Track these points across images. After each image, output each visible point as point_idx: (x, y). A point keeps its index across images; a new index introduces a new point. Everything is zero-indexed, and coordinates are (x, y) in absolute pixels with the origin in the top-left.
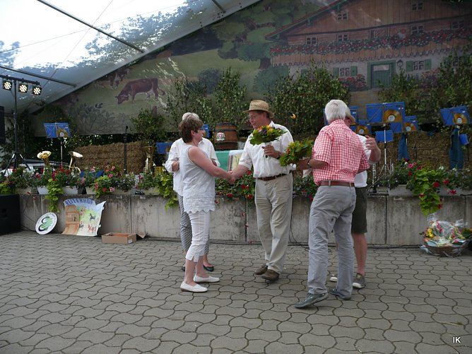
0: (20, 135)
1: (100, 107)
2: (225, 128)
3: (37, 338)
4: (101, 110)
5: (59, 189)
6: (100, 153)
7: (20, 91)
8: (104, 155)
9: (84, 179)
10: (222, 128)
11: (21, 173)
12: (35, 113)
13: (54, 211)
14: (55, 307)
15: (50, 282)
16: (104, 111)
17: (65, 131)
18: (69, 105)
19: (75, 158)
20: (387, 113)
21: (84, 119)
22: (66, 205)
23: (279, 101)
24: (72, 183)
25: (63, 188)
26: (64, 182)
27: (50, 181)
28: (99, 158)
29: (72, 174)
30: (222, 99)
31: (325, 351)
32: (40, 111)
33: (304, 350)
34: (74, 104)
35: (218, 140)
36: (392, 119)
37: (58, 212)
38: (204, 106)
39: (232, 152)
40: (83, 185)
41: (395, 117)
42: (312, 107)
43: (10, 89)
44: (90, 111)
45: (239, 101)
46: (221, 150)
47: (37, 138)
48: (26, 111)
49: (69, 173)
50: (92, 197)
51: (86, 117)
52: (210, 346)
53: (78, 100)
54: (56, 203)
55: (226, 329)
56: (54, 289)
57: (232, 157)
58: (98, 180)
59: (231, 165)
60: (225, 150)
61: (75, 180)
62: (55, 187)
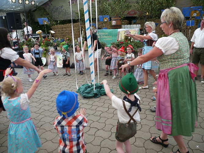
0: (29, 21)
1: (62, 7)
2: (116, 19)
3: (41, 117)
4: (62, 8)
5: (46, 48)
6: (62, 28)
7: (26, 3)
8: (64, 29)
9: (56, 44)
10: (115, 19)
11: (30, 41)
12: (34, 11)
13: (45, 57)
14: (46, 103)
15: (44, 91)
16: (63, 9)
17: (47, 21)
18: (48, 7)
19: (51, 34)
20: (193, 12)
21: (55, 13)
22: (49, 54)
23: (142, 3)
24: (51, 45)
25: (48, 47)
26: (48, 45)
27: (42, 44)
28: (62, 31)
29: (51, 41)
30: (115, 2)
31: (150, 128)
32: (36, 10)
33: (142, 126)
34: (50, 6)
35: (113, 24)
36: (195, 15)
37: (46, 57)
38: (107, 6)
39: (119, 30)
40: (55, 46)
41: (197, 14)
42: (157, 6)
43: (22, 3)
44: (57, 9)
45: (123, 3)
46: (114, 29)
47: (36, 22)
48: (30, 10)
49: (49, 41)
50: (60, 51)
51: (56, 12)
52: (105, 123)
53: (51, 4)
54: (45, 54)
55: (112, 115)
56: (46, 94)
57: (119, 32)
58: (61, 44)
59: (119, 36)
60: (116, 29)
61: (52, 44)
62: (44, 47)
